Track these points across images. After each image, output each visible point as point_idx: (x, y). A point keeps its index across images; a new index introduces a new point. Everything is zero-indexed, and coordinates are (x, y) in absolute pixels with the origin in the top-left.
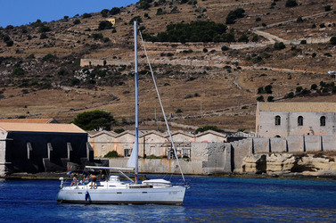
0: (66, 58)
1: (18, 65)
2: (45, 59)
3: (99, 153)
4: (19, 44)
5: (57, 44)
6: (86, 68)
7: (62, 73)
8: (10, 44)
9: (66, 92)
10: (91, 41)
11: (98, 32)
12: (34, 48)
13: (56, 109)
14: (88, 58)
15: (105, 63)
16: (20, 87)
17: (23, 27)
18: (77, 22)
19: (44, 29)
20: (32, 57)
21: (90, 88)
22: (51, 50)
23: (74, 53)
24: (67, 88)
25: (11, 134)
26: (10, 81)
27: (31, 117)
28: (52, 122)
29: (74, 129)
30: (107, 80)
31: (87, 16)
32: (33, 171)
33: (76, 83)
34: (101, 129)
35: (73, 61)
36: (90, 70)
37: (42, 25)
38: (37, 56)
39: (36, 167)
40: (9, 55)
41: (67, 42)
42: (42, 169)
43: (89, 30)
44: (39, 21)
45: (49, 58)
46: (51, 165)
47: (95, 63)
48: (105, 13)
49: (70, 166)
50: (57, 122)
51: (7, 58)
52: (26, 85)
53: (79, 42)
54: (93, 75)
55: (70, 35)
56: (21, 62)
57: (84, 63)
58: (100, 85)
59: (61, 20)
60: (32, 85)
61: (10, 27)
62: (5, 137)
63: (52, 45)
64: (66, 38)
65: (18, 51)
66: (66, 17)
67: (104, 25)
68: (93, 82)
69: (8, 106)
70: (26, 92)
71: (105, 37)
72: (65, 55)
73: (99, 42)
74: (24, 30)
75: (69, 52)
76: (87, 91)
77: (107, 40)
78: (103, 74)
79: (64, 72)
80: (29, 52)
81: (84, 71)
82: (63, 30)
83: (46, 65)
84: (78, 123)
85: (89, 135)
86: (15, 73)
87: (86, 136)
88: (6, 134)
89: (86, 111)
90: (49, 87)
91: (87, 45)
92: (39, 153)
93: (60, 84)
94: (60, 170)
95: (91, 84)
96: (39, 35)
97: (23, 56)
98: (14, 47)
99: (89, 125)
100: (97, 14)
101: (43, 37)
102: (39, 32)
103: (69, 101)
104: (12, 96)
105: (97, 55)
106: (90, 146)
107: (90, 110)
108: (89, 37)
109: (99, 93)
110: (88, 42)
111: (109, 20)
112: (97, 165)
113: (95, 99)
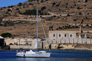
3: (7, 44)
6: (4, 21)
10: (6, 14)
11: (7, 12)
15: (9, 20)
18: (2, 9)
21: (5, 27)
23: (1, 17)
30: (10, 24)
31: (4, 8)
33: (1, 25)
34: (8, 37)
35: (1, 19)
36: (5, 22)
43: (5, 11)
47: (7, 20)
48: (9, 7)
53: (2, 14)
54: (6, 23)
57: (3, 20)
58: (8, 26)
67: (9, 10)
68: (6, 25)
71: (9, 13)
73: (7, 15)
76: (4, 27)
77: (10, 14)
78: (9, 23)
81: (3, 22)
84: (1, 36)
85: (5, 39)
87: (4, 39)
89: (4, 32)
91: (4, 15)
95: (5, 25)
99: (5, 36)
100: (7, 7)
105: (7, 18)
106: (5, 42)
107: (5, 32)
108: (5, 13)
109: (7, 28)
110: (5, 14)
111: (10, 9)
112: (7, 47)
113: (6, 30)
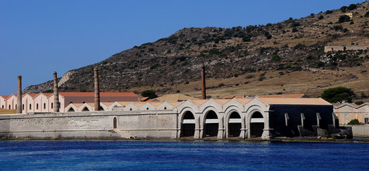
0: (312, 46)
1: (275, 53)
2: (296, 48)
3: (344, 121)
4: (276, 37)
5: (305, 35)
6: (329, 53)
7: (310, 58)
8: (269, 37)
9: (314, 73)
10: (333, 32)
11: (338, 25)
12: (287, 40)
13: (305, 86)
14: (330, 45)
15: (345, 48)
16: (278, 70)
17: (279, 24)
18: (321, 18)
19: (295, 24)
20: (286, 46)
21: (333, 69)
22: (301, 41)
23: (318, 42)
24: (314, 70)
25: (273, 107)
26: (270, 66)
27: (287, 93)
28: (304, 97)
29: (322, 102)
30: (347, 62)
31: (329, 12)
32: (291, 136)
33: (321, 65)
34: (343, 102)
35: (319, 48)
36: (333, 55)
37: (294, 21)
38: (290, 46)
39: (293, 132)
40: (268, 46)
41: (313, 33)
42: (297, 134)
43: (331, 23)
44: (291, 19)
45: (299, 47)
46: (304, 130)
47: (337, 49)
48: (344, 9)
49: (320, 131)
50: (308, 97)
51: (267, 48)
52: (282, 68)
53: (323, 33)
54: (335, 59)
55: (316, 28)
56: (278, 51)
57: (327, 49)
58: (341, 66)
59: (309, 17)
60: (287, 68)
61: (269, 25)
62: (268, 109)
63: (301, 37)
64: (313, 30)
65: (275, 43)
66: (312, 15)
67: (343, 19)
68: (336, 64)
69: (268, 85)
70: (282, 74)
71: (344, 28)
72: (312, 44)
73: (339, 32)
74: (280, 26)
75: (315, 41)
76: (330, 72)
77: (346, 30)
78: (343, 58)
79: (312, 57)
80: (284, 43)
81: (327, 56)
82: (310, 24)
83: (297, 52)
84: (324, 97)
85: (334, 107)
86: (274, 59)
87: (331, 108)
88: (269, 107)
89: (331, 87)
90: (300, 69)
91: (330, 35)
92: (294, 121)
93: (309, 67)
94: (311, 135)
95: (334, 65)
96: (291, 30)
97: (279, 46)
98: (272, 40)
99: (333, 99)
100: (337, 11)
101: (295, 30)
102: (291, 27)
103: (316, 80)
104: (271, 77)
105: (338, 42)
106: (335, 115)
107: (334, 87)
108: (331, 28)
109: (340, 73)
110: (331, 32)
111: (348, 14)
112: (342, 130)
113: (338, 78)
